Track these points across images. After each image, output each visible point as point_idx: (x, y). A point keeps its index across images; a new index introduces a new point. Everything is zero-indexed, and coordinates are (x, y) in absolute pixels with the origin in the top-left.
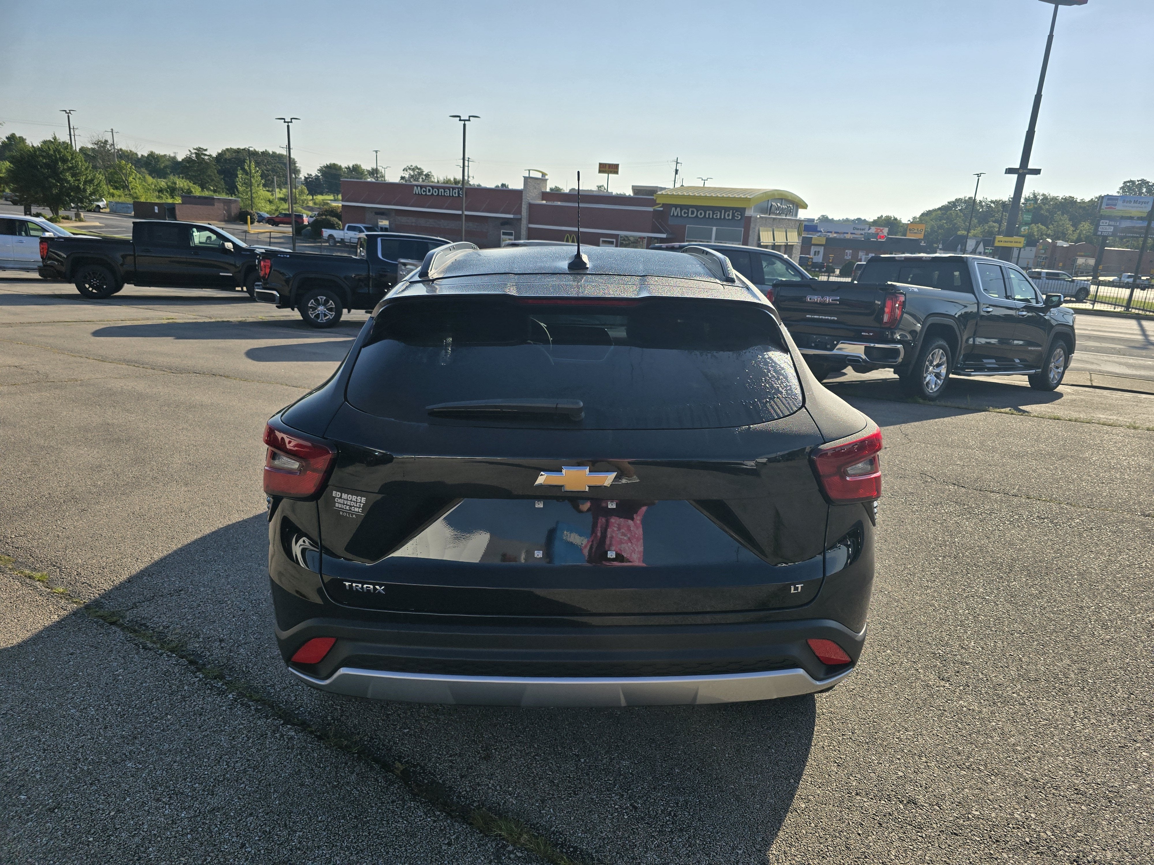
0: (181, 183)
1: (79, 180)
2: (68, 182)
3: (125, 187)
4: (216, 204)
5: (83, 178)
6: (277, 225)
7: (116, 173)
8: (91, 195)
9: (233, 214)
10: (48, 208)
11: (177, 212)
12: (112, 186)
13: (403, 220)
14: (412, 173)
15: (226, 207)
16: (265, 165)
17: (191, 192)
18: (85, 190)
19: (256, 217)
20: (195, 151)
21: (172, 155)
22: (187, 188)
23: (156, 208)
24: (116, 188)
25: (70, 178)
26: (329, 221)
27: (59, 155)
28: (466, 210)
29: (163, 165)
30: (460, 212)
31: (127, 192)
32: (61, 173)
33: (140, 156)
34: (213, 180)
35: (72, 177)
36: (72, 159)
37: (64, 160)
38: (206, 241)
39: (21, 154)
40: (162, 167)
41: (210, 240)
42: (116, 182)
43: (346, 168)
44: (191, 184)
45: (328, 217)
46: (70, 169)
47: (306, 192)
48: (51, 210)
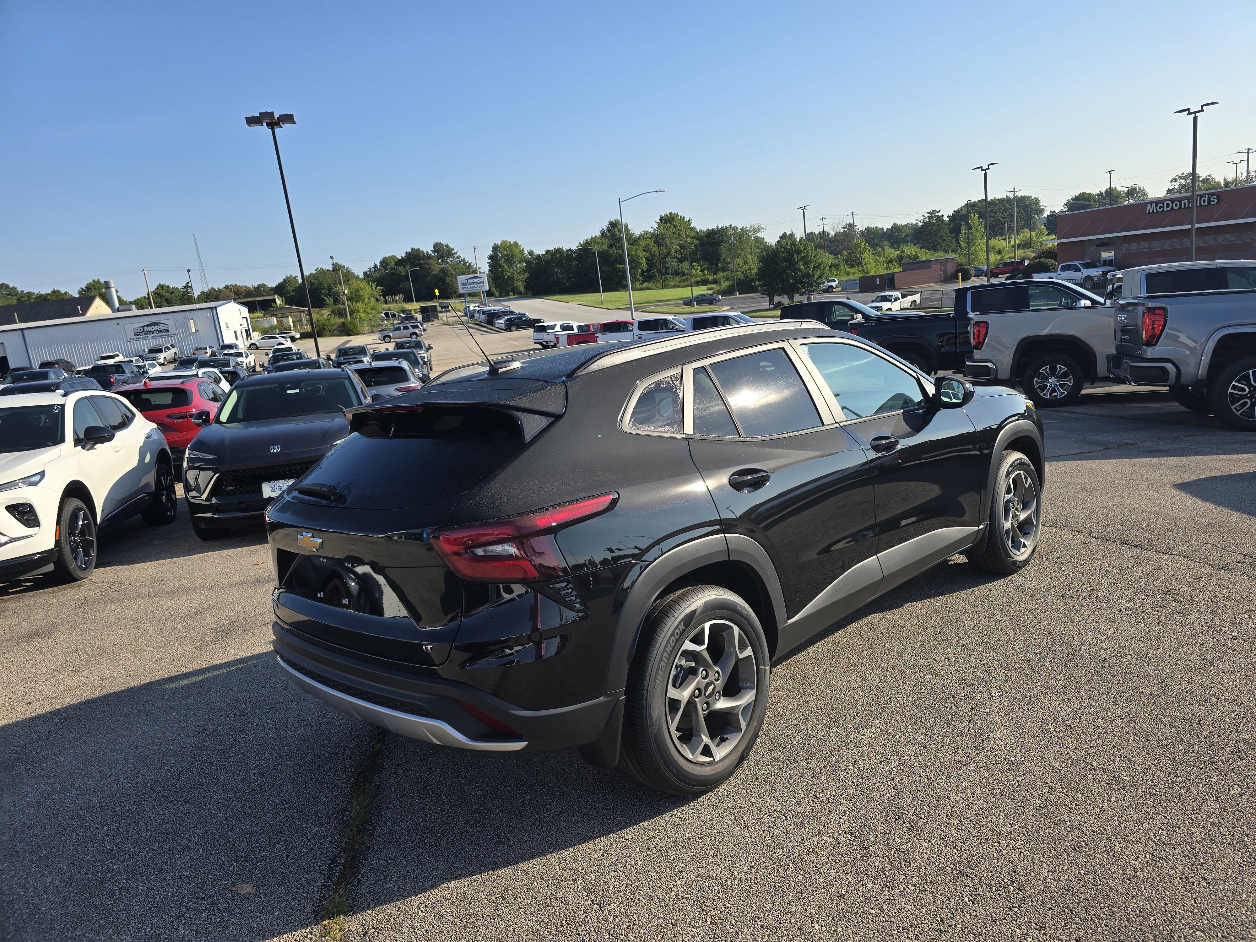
0: (910, 250)
1: (809, 267)
2: (800, 270)
3: (859, 264)
4: (934, 267)
5: (812, 265)
6: (996, 277)
7: (853, 253)
8: (818, 278)
9: (949, 274)
10: (786, 296)
11: (896, 281)
12: (848, 265)
13: (1133, 247)
14: (1183, 182)
15: (942, 268)
16: (1002, 213)
17: (918, 257)
18: (813, 276)
19: (973, 272)
20: (929, 215)
21: (914, 222)
22: (914, 253)
23: (878, 280)
24: (852, 266)
25: (802, 267)
26: (1043, 264)
27: (795, 248)
28: (1197, 223)
29: (904, 234)
30: (1189, 227)
31: (860, 269)
32: (796, 264)
33: (885, 230)
34: (944, 241)
35: (804, 266)
36: (805, 249)
37: (798, 252)
38: (911, 306)
39: (767, 253)
40: (903, 236)
41: (915, 305)
42: (852, 261)
43: (1098, 195)
44: (918, 250)
45: (1043, 260)
46: (803, 258)
47: (1046, 232)
48: (788, 297)
